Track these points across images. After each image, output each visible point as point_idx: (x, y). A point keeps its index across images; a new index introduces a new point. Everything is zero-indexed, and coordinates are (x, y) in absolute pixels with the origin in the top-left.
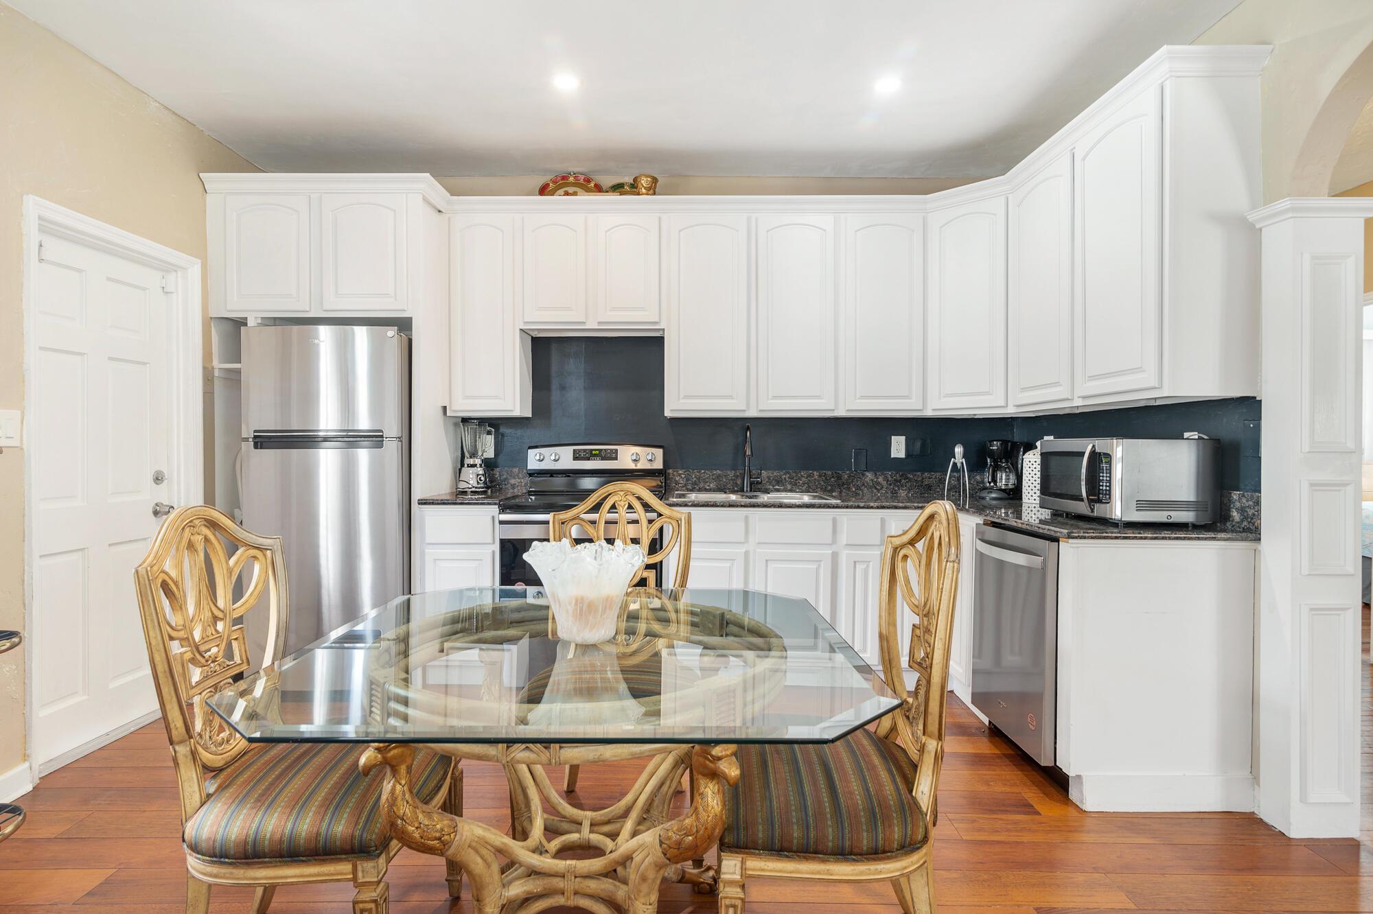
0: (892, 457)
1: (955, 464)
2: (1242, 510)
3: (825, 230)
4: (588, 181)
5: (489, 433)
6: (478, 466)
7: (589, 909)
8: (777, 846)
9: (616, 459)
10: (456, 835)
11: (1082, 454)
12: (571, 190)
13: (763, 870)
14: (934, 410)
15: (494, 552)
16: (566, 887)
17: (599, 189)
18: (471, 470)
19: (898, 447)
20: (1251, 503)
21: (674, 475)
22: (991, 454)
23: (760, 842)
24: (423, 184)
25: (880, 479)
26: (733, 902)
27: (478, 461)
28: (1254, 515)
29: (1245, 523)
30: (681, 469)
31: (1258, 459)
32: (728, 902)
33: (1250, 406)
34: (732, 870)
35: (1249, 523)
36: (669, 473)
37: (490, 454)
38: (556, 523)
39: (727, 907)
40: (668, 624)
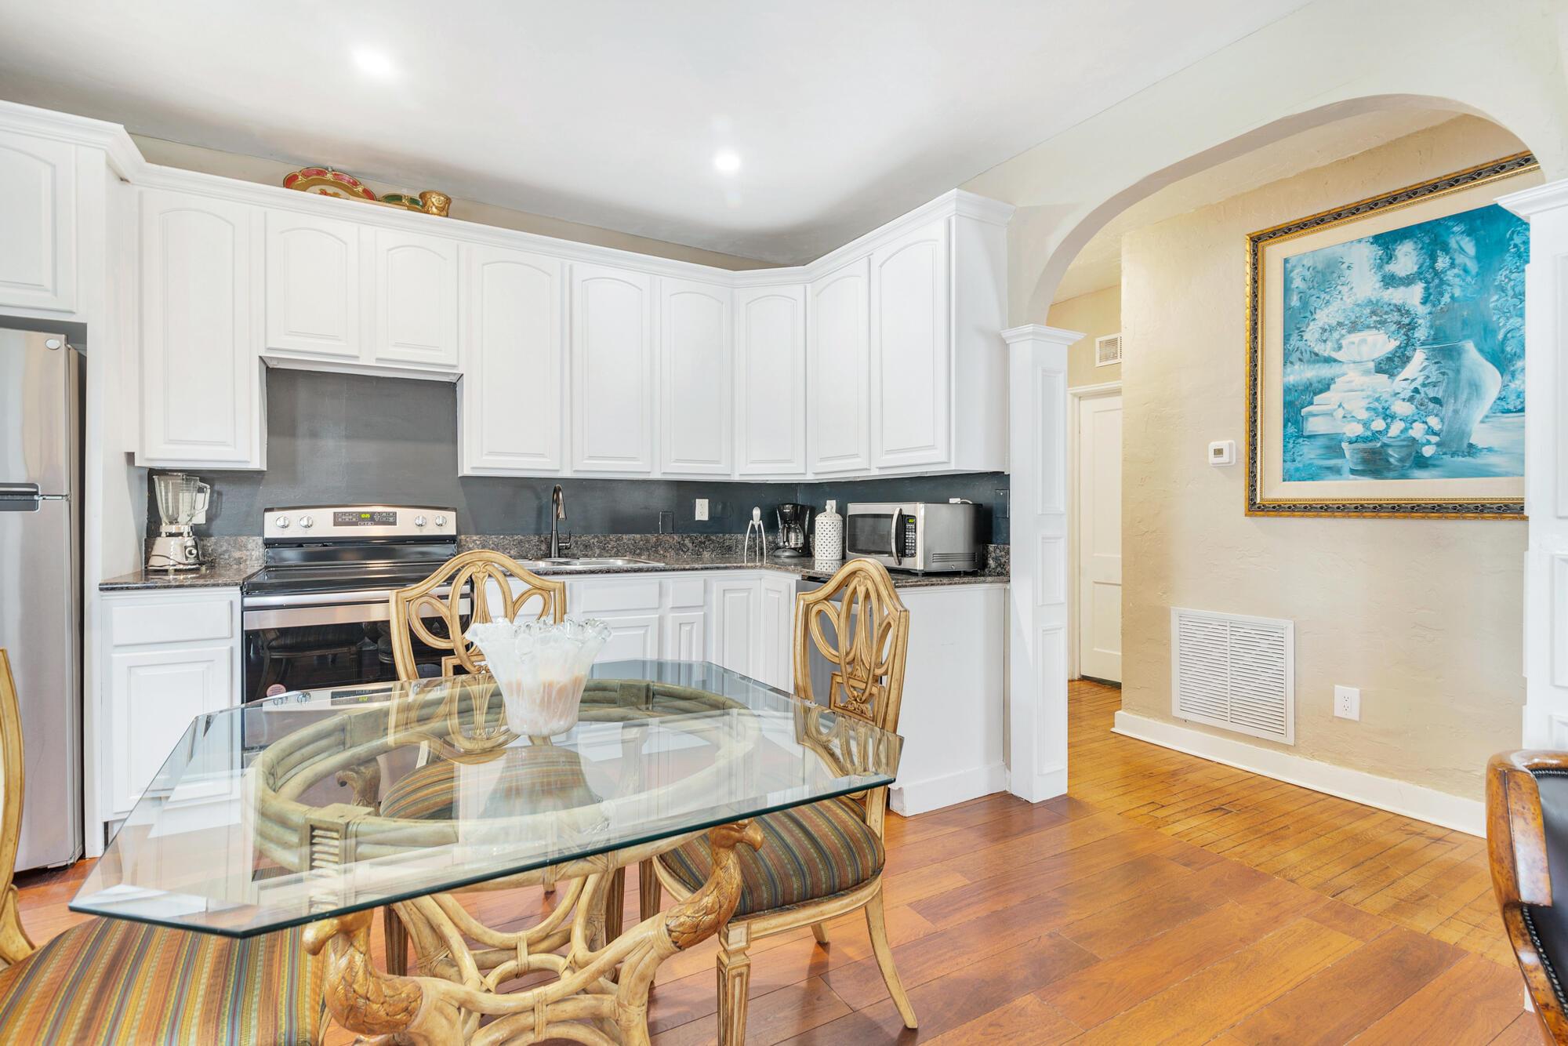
0: (696, 519)
1: (753, 526)
2: (996, 559)
3: (641, 290)
4: (355, 184)
5: (201, 490)
6: (185, 534)
7: (565, 1037)
8: (780, 901)
9: (394, 523)
10: (422, 1000)
11: (891, 516)
12: (330, 189)
13: (766, 930)
14: (741, 475)
15: (232, 649)
16: (537, 1020)
17: (369, 195)
18: (173, 541)
19: (702, 510)
20: (1003, 553)
21: (467, 542)
22: (783, 515)
23: (765, 902)
24: (113, 137)
25: (687, 541)
26: (739, 970)
27: (186, 529)
28: (1005, 562)
29: (999, 569)
30: (477, 534)
31: (1008, 520)
32: (734, 972)
33: (1000, 479)
34: (738, 939)
35: (1002, 568)
36: (460, 540)
37: (200, 519)
38: (399, 603)
39: (734, 977)
40: (471, 713)
